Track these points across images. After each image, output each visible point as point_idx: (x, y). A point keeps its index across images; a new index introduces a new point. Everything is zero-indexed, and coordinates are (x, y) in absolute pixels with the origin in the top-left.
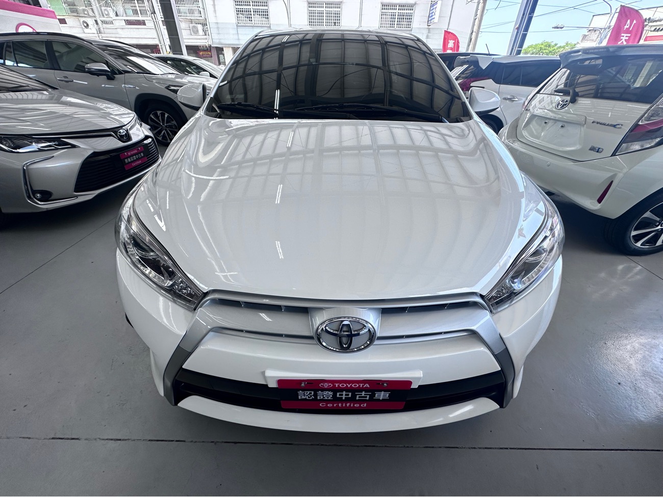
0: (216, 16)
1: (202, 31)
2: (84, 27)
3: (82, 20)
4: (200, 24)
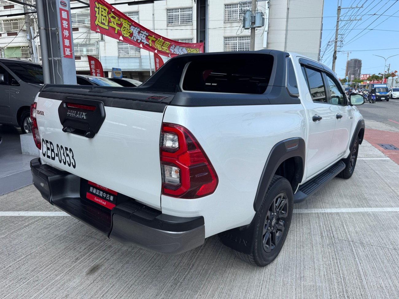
0: (105, 53)
3: (29, 59)
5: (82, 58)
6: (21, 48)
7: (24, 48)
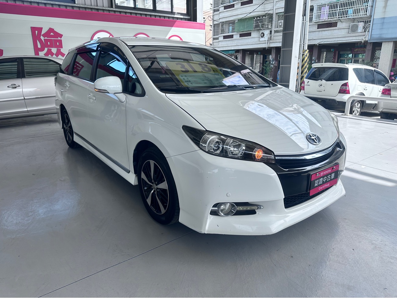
0: (385, 12)
1: (362, 27)
2: (261, 37)
3: (261, 32)
4: (363, 21)
5: (338, 24)
6: (256, 19)
7: (258, 18)
